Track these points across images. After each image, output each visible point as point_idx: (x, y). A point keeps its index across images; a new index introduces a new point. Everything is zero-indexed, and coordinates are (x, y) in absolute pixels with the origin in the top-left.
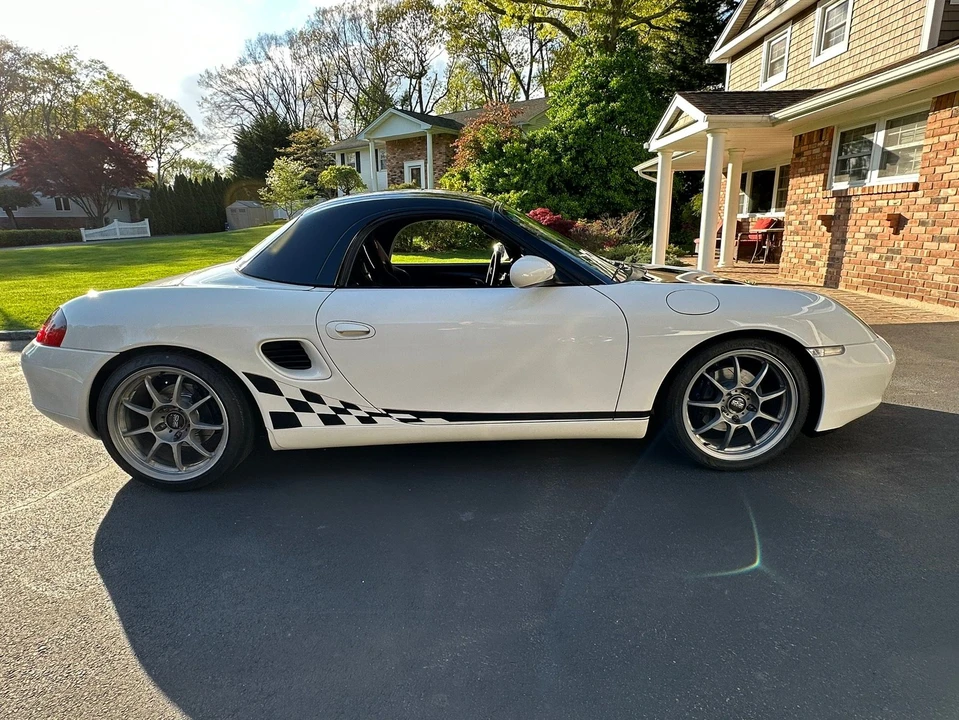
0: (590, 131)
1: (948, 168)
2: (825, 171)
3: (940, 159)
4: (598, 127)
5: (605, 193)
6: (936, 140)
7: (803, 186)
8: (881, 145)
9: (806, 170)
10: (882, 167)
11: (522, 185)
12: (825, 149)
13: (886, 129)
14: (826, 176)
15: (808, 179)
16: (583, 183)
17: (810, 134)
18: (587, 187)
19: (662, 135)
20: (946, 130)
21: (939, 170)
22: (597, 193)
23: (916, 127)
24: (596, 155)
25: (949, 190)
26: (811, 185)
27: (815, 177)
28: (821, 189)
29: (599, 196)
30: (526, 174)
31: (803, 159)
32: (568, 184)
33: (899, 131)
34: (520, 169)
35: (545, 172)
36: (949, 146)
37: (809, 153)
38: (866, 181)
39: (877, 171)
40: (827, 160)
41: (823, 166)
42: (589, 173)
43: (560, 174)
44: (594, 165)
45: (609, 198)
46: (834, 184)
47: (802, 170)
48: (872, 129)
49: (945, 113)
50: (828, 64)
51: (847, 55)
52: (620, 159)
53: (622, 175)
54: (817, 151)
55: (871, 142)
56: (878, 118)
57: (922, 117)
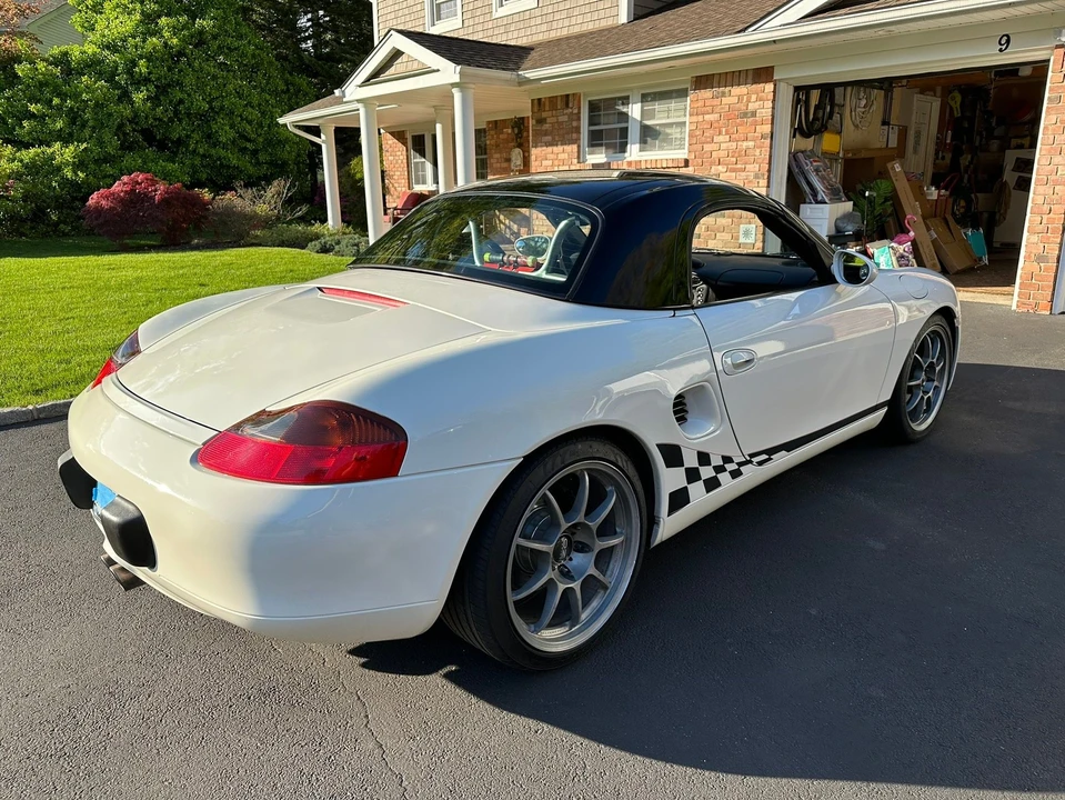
0: (174, 57)
1: (715, 147)
2: (576, 141)
3: (706, 137)
4: (181, 54)
5: (213, 152)
6: (700, 118)
7: (552, 156)
8: (639, 119)
9: (553, 139)
10: (643, 141)
11: (71, 135)
12: (575, 117)
13: (642, 102)
14: (579, 147)
15: (556, 149)
16: (175, 136)
17: (553, 100)
18: (179, 142)
19: (367, 82)
20: (709, 109)
21: (707, 147)
22: (201, 151)
23: (673, 104)
24: (189, 95)
25: (720, 167)
26: (561, 156)
27: (566, 147)
28: (576, 161)
29: (204, 156)
30: (74, 117)
31: (546, 126)
32: (148, 135)
33: (657, 106)
34: (59, 108)
35: (110, 115)
36: (714, 125)
37: (554, 120)
38: (626, 155)
39: (638, 145)
40: (578, 130)
41: (574, 136)
42: (180, 120)
43: (134, 119)
44: (189, 109)
45: (219, 159)
46: (588, 157)
47: (549, 138)
48: (625, 100)
49: (706, 93)
50: (516, 18)
51: (538, 12)
52: (226, 103)
53: (232, 126)
54: (565, 118)
55: (626, 115)
56: (631, 89)
57: (682, 93)
